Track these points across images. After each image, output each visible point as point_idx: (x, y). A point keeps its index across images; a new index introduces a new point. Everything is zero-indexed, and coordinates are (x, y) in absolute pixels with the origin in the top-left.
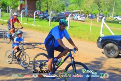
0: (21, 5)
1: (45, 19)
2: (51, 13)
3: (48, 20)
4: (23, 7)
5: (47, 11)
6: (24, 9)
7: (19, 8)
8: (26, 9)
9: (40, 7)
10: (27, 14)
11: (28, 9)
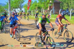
0: (50, 7)
1: (67, 14)
2: (71, 11)
3: (69, 15)
4: (51, 8)
5: (68, 9)
6: (52, 9)
7: (48, 9)
8: (53, 9)
9: (63, 7)
10: (54, 12)
11: (54, 9)
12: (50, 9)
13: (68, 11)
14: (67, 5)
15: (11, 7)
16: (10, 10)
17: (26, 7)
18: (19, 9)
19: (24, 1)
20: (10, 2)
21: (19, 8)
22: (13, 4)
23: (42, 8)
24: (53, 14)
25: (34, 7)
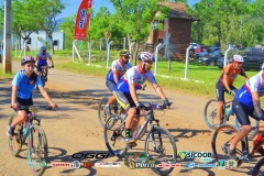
12: (157, 40)
13: (216, 53)
14: (216, 29)
15: (16, 24)
16: (8, 35)
17: (68, 29)
18: (43, 35)
19: (63, 7)
20: (9, 7)
21: (43, 29)
22: (23, 16)
23: (126, 36)
24: (164, 60)
25: (99, 31)
